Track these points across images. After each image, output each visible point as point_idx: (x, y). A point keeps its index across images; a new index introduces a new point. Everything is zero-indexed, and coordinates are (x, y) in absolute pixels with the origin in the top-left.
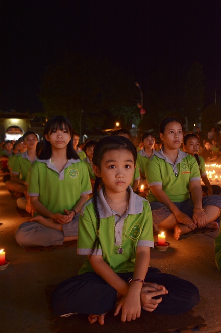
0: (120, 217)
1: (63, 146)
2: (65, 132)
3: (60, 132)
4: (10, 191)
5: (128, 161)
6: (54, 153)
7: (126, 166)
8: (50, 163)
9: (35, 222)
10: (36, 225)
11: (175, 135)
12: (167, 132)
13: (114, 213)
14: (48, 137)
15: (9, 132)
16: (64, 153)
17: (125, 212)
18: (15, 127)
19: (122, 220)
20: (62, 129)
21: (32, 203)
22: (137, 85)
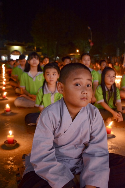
0: (53, 94)
1: (36, 65)
2: (37, 59)
3: (34, 59)
4: (12, 86)
5: (54, 72)
6: (32, 68)
7: (54, 74)
8: (30, 73)
9: (23, 97)
10: (23, 98)
11: (86, 61)
12: (83, 59)
13: (50, 92)
14: (29, 62)
15: (13, 53)
16: (36, 69)
17: (55, 92)
18: (17, 51)
19: (53, 95)
20: (35, 58)
21: (23, 90)
22: (89, 28)
